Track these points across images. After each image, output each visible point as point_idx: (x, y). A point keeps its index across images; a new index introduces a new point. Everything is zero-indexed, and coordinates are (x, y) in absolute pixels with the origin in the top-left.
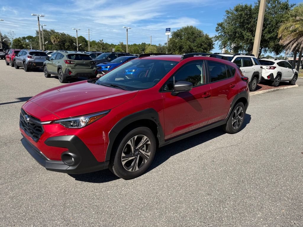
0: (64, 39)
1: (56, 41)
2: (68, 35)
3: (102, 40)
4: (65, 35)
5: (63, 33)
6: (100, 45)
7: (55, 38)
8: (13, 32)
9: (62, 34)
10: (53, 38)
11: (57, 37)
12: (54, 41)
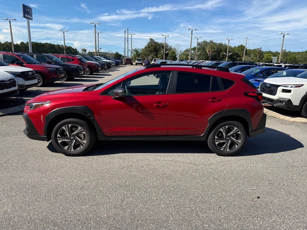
0: (220, 49)
1: (211, 51)
2: (225, 44)
3: (261, 48)
4: (222, 44)
5: (221, 43)
6: (257, 54)
7: (210, 48)
8: (179, 45)
9: (219, 44)
10: (209, 48)
11: (212, 48)
12: (209, 51)
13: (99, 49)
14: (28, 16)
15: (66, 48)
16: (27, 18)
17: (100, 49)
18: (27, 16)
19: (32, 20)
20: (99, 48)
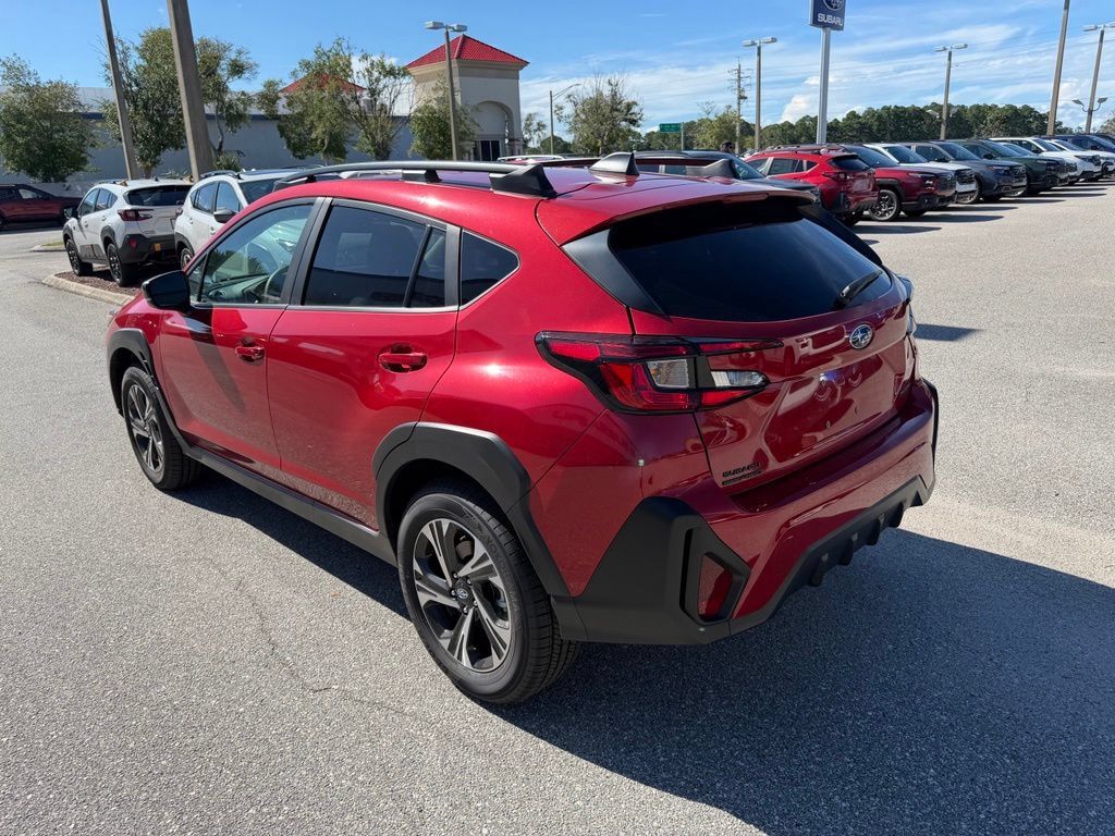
13: (1096, 105)
14: (829, 16)
15: (948, 114)
16: (824, 25)
17: (1102, 101)
18: (823, 20)
19: (838, 28)
20: (1096, 100)
